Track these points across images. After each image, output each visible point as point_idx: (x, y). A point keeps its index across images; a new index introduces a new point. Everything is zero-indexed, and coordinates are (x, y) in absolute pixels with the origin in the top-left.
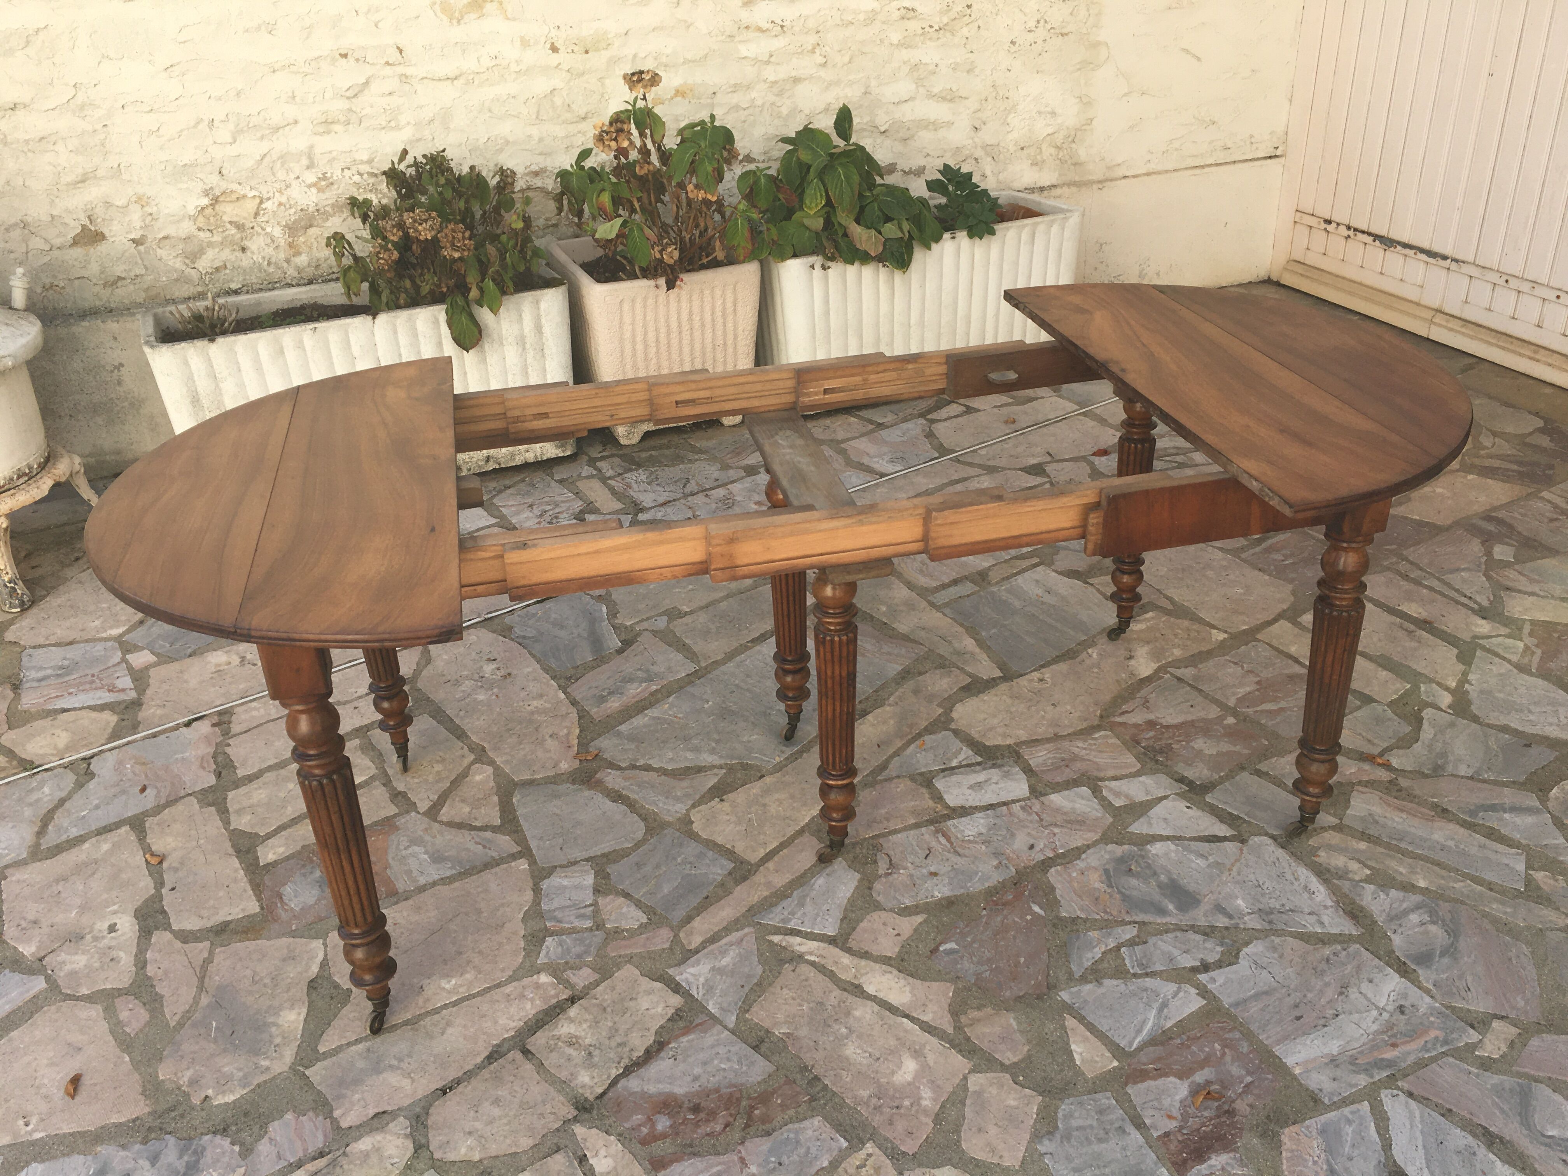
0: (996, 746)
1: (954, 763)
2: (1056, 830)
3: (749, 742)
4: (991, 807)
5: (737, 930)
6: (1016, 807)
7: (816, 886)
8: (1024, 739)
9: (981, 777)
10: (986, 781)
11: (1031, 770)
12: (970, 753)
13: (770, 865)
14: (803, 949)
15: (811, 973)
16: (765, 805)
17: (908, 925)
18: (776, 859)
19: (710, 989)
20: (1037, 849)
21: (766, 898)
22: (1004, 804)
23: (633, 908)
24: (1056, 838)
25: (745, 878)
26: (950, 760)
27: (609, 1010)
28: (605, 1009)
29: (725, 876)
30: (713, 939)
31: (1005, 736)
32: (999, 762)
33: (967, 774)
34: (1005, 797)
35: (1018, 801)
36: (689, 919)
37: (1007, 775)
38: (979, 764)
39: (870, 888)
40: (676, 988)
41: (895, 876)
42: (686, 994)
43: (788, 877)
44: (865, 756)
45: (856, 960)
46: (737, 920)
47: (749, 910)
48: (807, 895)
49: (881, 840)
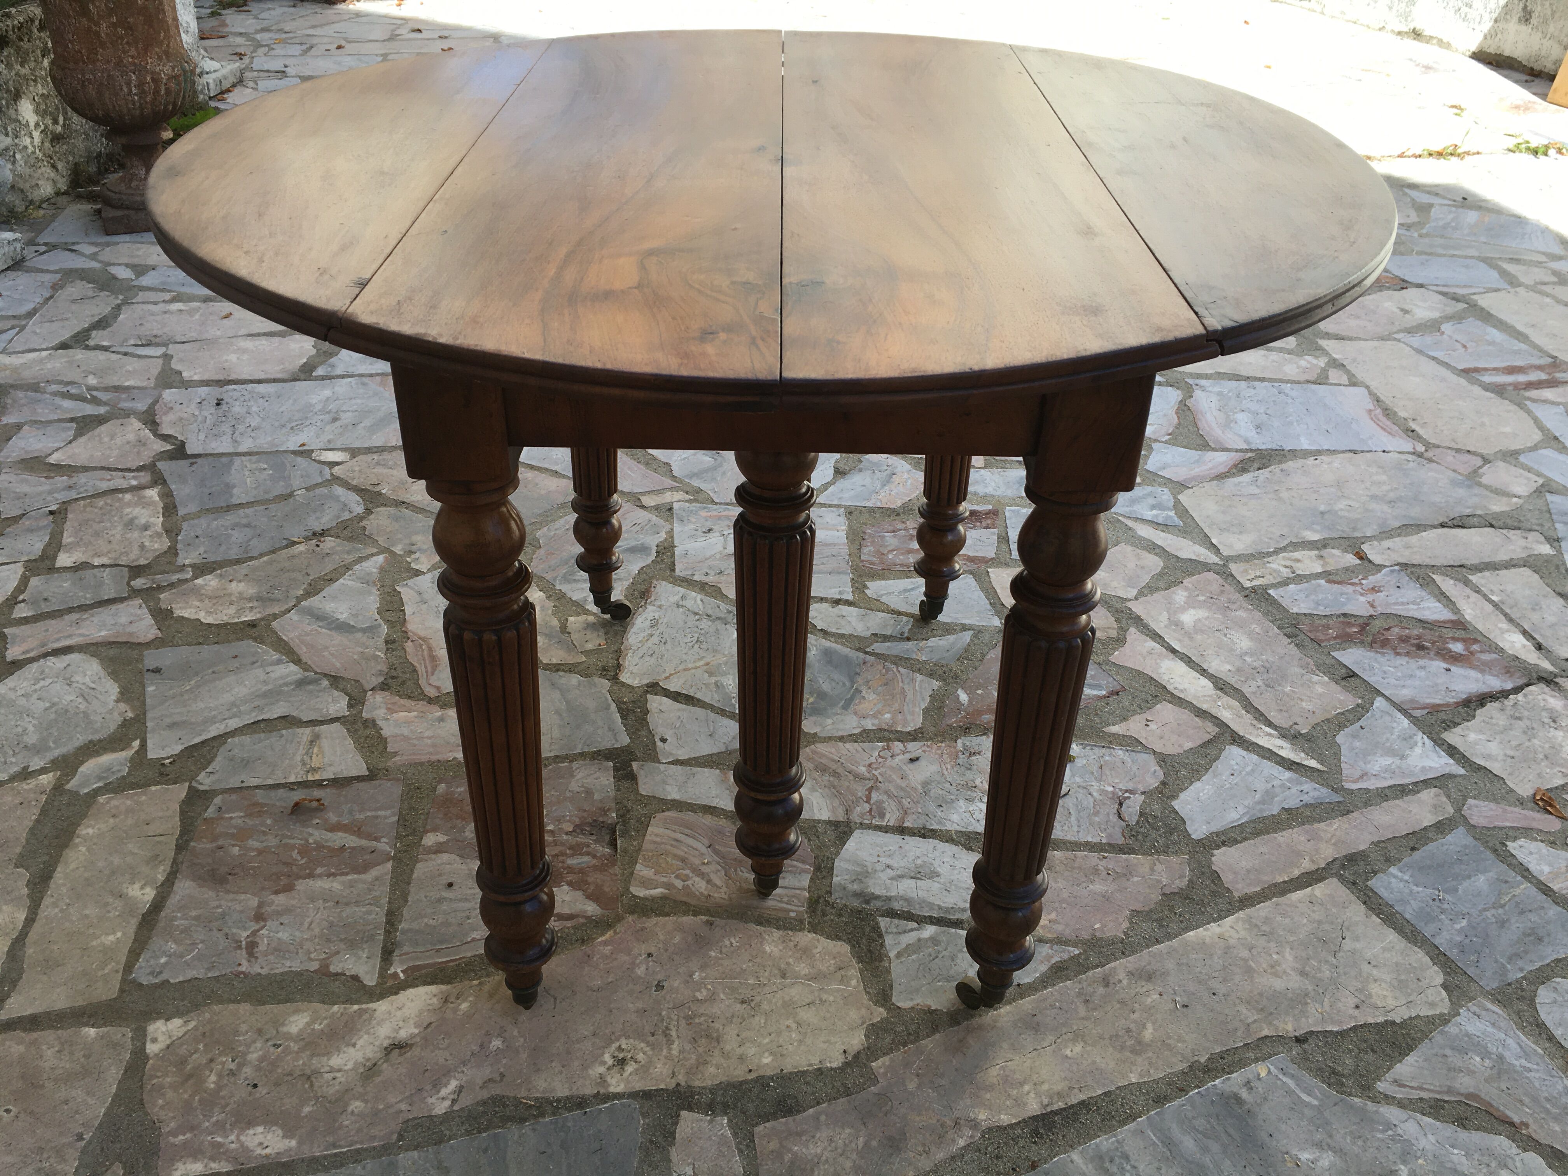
0: (838, 938)
1: (929, 931)
2: (863, 770)
3: (1319, 1145)
4: (925, 833)
5: (1367, 791)
6: (891, 819)
7: (1242, 811)
8: (777, 934)
9: (906, 887)
10: (901, 877)
11: (818, 869)
12: (888, 940)
13: (1306, 865)
14: (1280, 742)
15: (1273, 716)
16: (1303, 973)
17: (1133, 727)
18: (1296, 873)
19: (1407, 738)
20: (908, 756)
21: (1320, 820)
22: (901, 831)
23: (1532, 867)
24: (873, 760)
25: (1352, 859)
26: (934, 940)
27: (1541, 756)
28: (1546, 757)
29: (1384, 871)
30: (1402, 791)
31: (805, 952)
32: (856, 903)
33: (923, 902)
34: (893, 840)
35: (879, 828)
36: (1441, 827)
37: (863, 874)
38: (892, 914)
39: (1164, 783)
40: (1452, 751)
41: (1121, 786)
42: (1440, 743)
43: (1283, 837)
44: (1082, 1011)
45: (1213, 711)
46: (1367, 804)
47: (1349, 812)
48: (1258, 803)
49: (1121, 841)
